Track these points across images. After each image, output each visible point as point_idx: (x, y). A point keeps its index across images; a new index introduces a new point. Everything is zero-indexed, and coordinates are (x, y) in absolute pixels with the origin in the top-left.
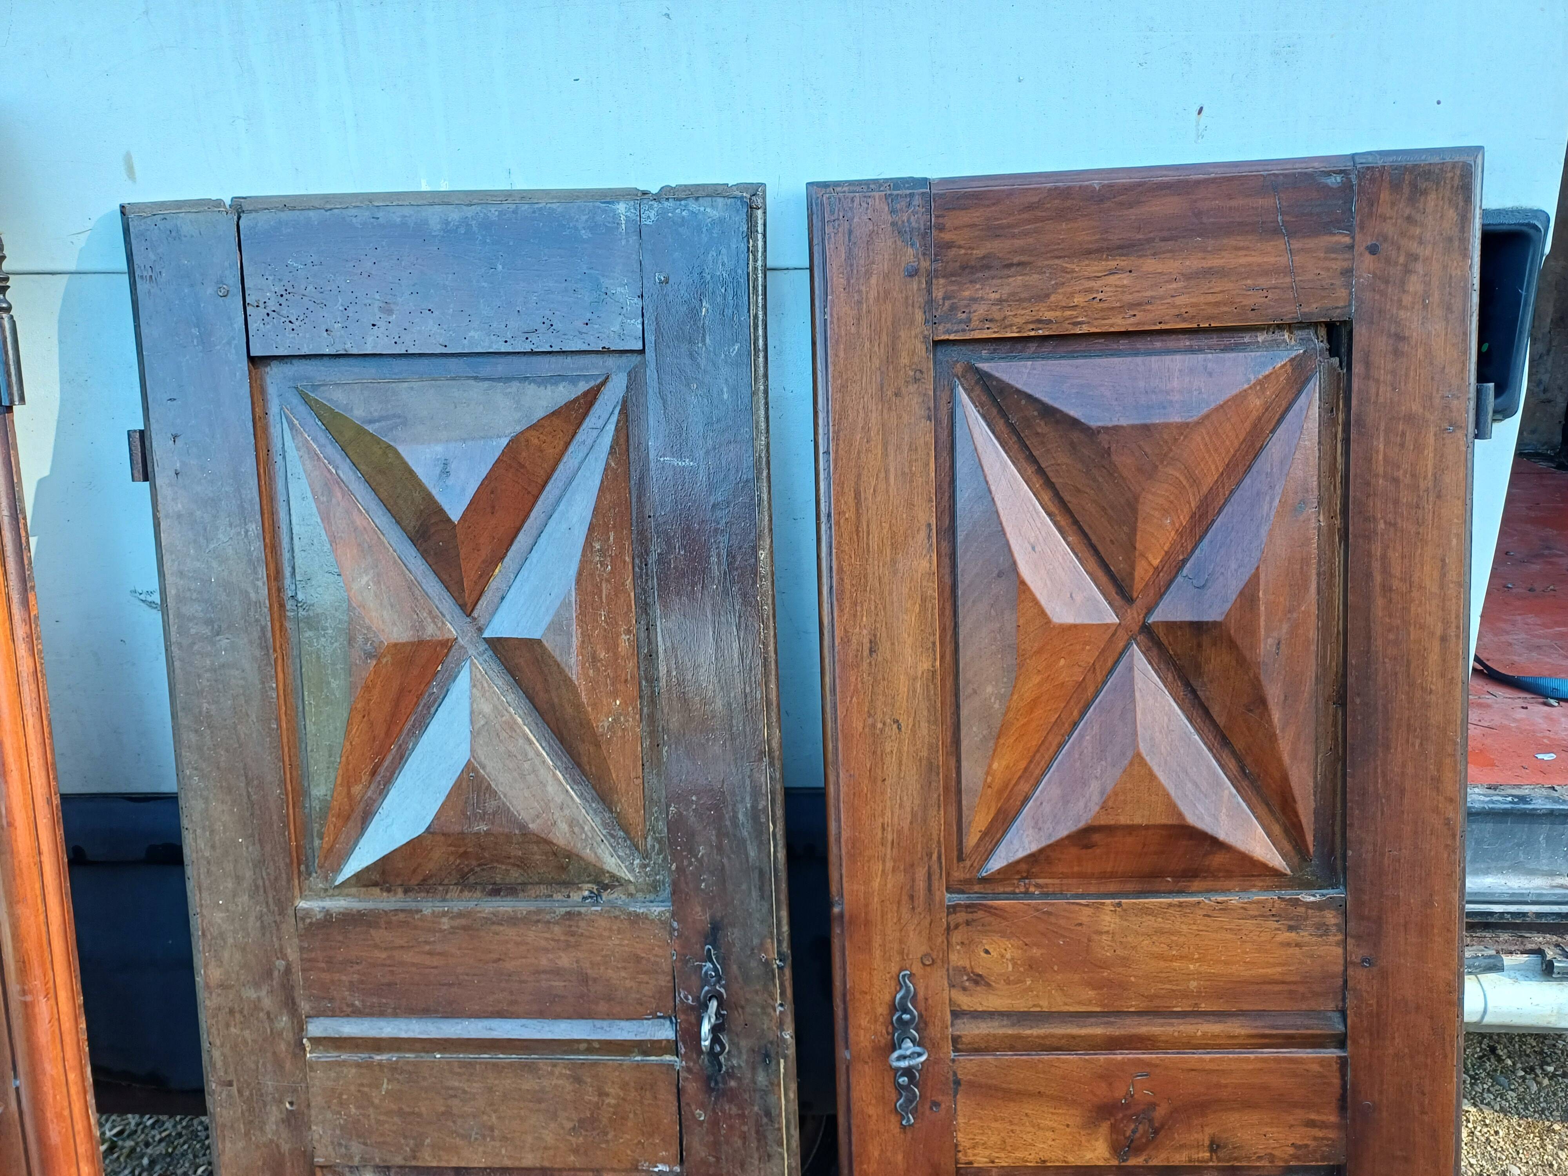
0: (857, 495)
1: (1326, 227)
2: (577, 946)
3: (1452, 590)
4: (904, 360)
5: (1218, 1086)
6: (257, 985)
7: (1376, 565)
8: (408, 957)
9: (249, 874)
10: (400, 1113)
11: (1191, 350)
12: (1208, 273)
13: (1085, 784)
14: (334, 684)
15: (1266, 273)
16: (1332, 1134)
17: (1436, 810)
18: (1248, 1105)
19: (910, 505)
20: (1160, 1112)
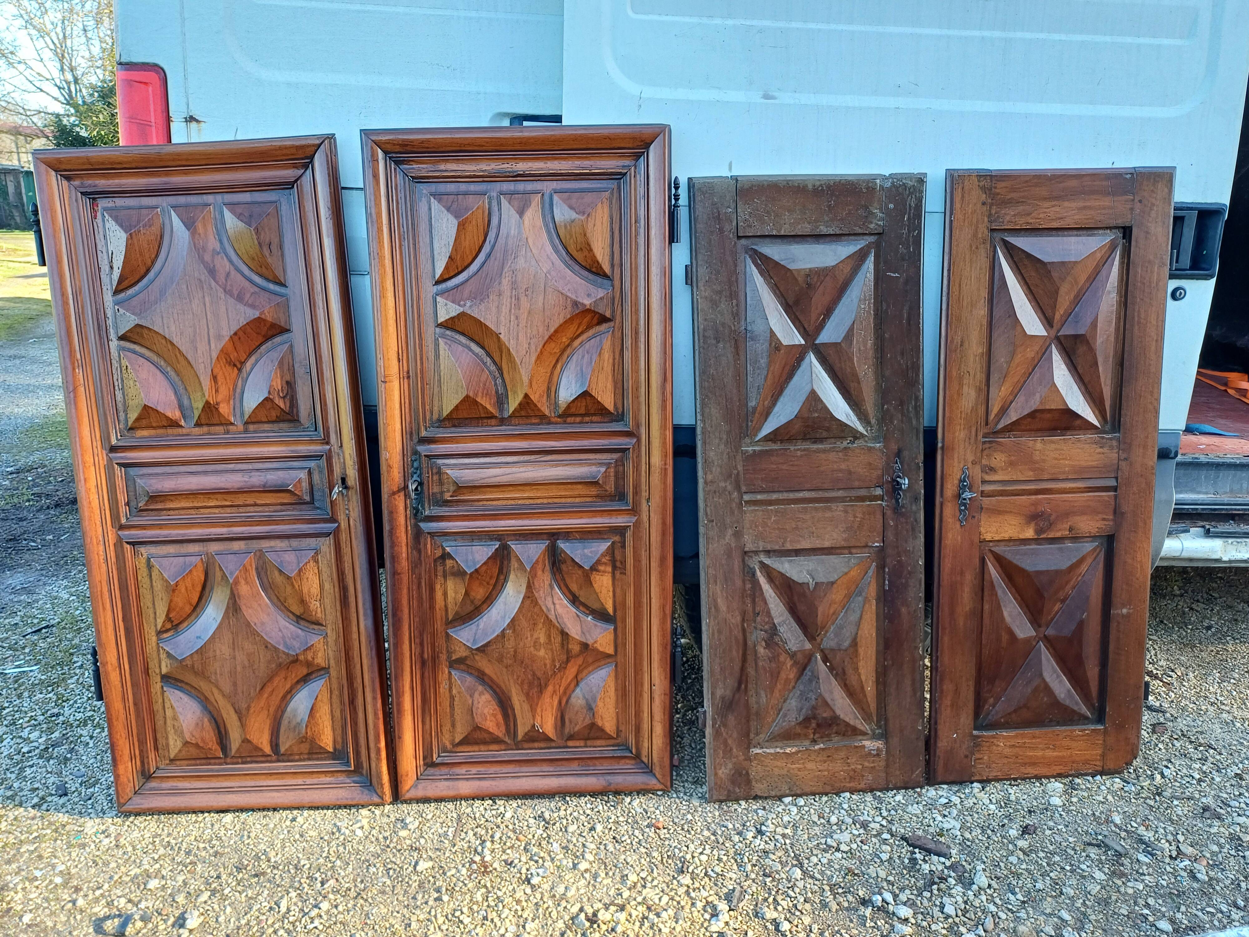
0: (960, 285)
1: (1125, 193)
2: (848, 460)
3: (1160, 324)
4: (980, 236)
5: (1074, 506)
6: (725, 481)
7: (1136, 314)
8: (784, 467)
9: (725, 437)
10: (778, 529)
11: (1077, 235)
12: (1085, 208)
13: (1034, 394)
14: (762, 361)
15: (1104, 209)
16: (1111, 523)
17: (1151, 403)
18: (1083, 513)
19: (979, 290)
20: (1053, 517)
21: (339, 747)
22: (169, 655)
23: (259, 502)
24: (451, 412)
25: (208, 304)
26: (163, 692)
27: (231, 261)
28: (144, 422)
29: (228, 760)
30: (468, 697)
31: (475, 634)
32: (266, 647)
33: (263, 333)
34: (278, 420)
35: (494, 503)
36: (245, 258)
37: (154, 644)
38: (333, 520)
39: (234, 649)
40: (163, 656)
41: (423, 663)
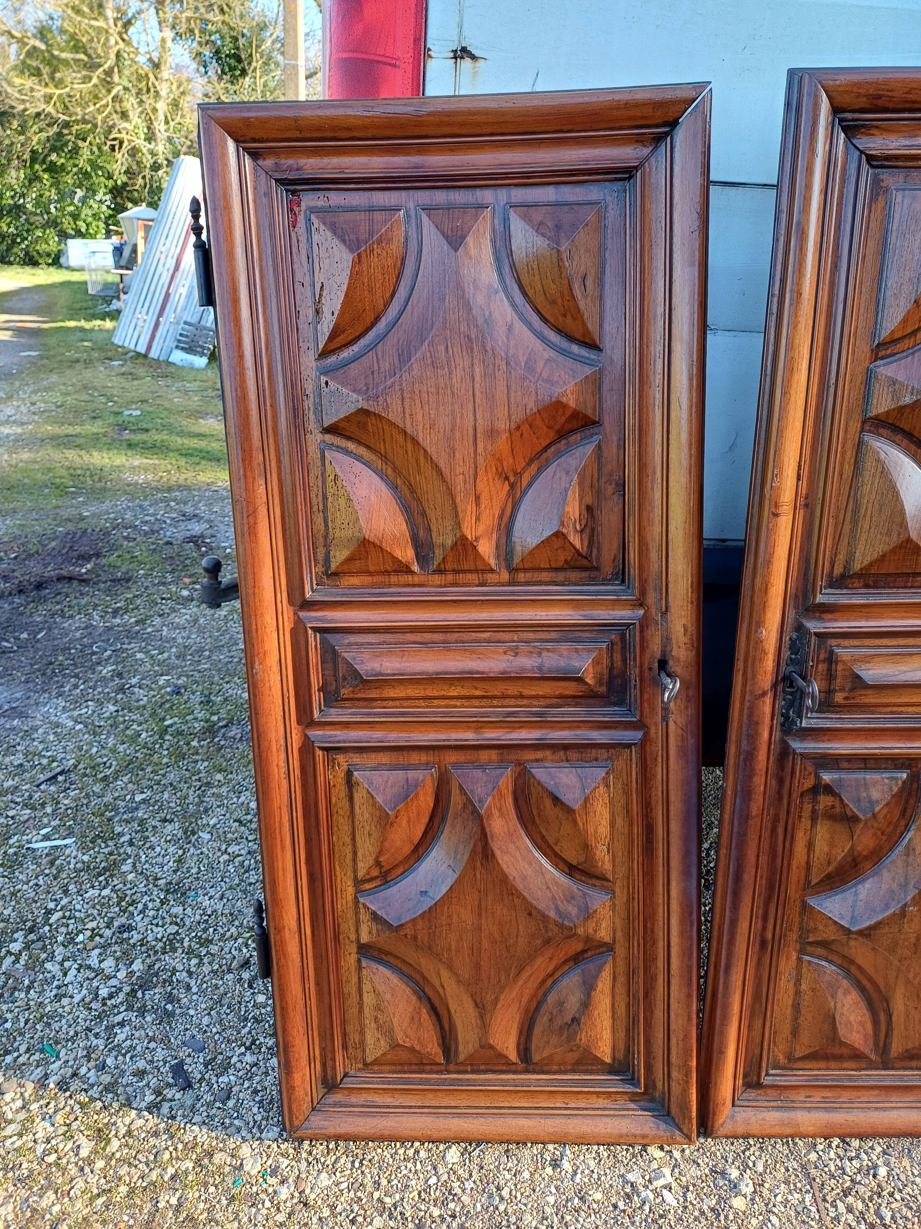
21: (620, 1055)
22: (375, 917)
23: (526, 692)
24: (871, 564)
25: (478, 378)
26: (360, 968)
27: (513, 305)
28: (357, 565)
29: (452, 1067)
30: (830, 998)
31: (853, 907)
32: (530, 914)
33: (557, 427)
34: (568, 566)
35: (910, 709)
36: (540, 300)
37: (350, 898)
38: (640, 725)
39: (480, 915)
40: (364, 917)
41: (763, 944)
